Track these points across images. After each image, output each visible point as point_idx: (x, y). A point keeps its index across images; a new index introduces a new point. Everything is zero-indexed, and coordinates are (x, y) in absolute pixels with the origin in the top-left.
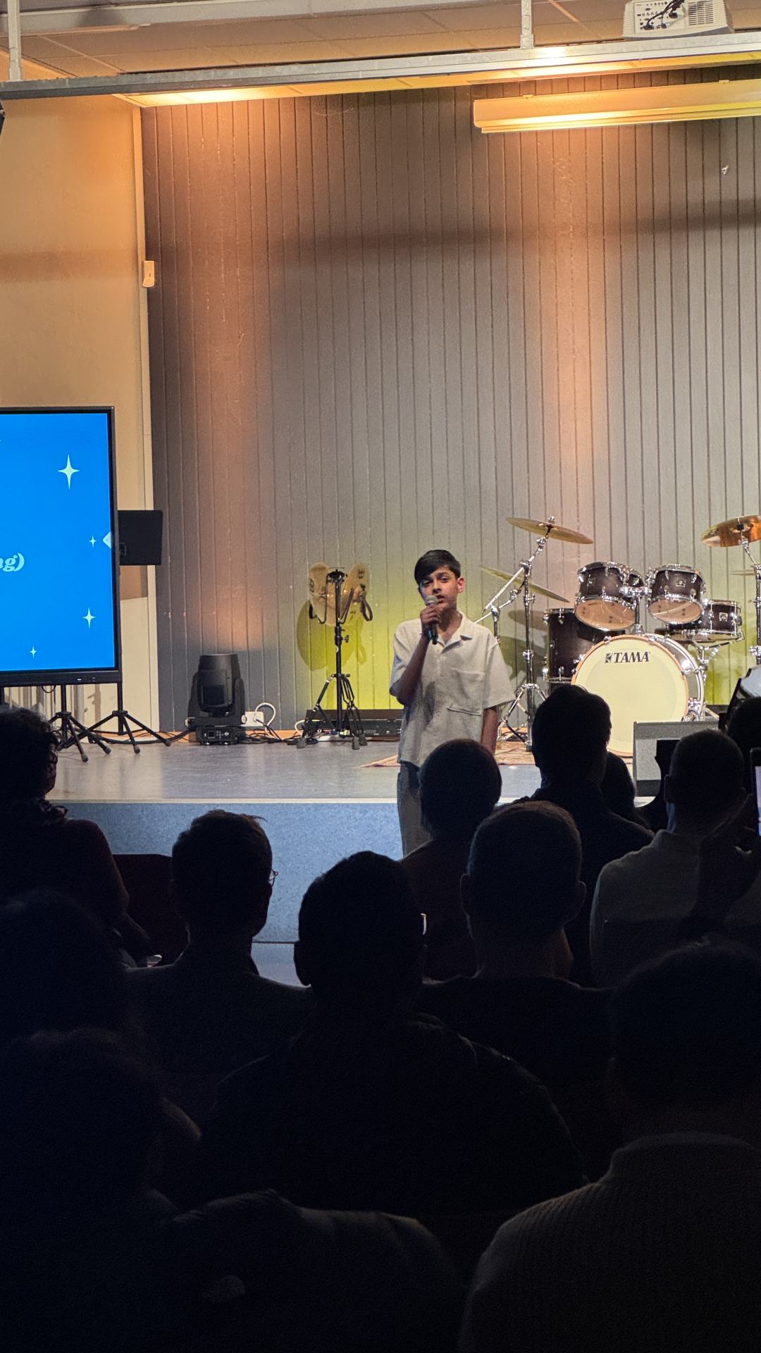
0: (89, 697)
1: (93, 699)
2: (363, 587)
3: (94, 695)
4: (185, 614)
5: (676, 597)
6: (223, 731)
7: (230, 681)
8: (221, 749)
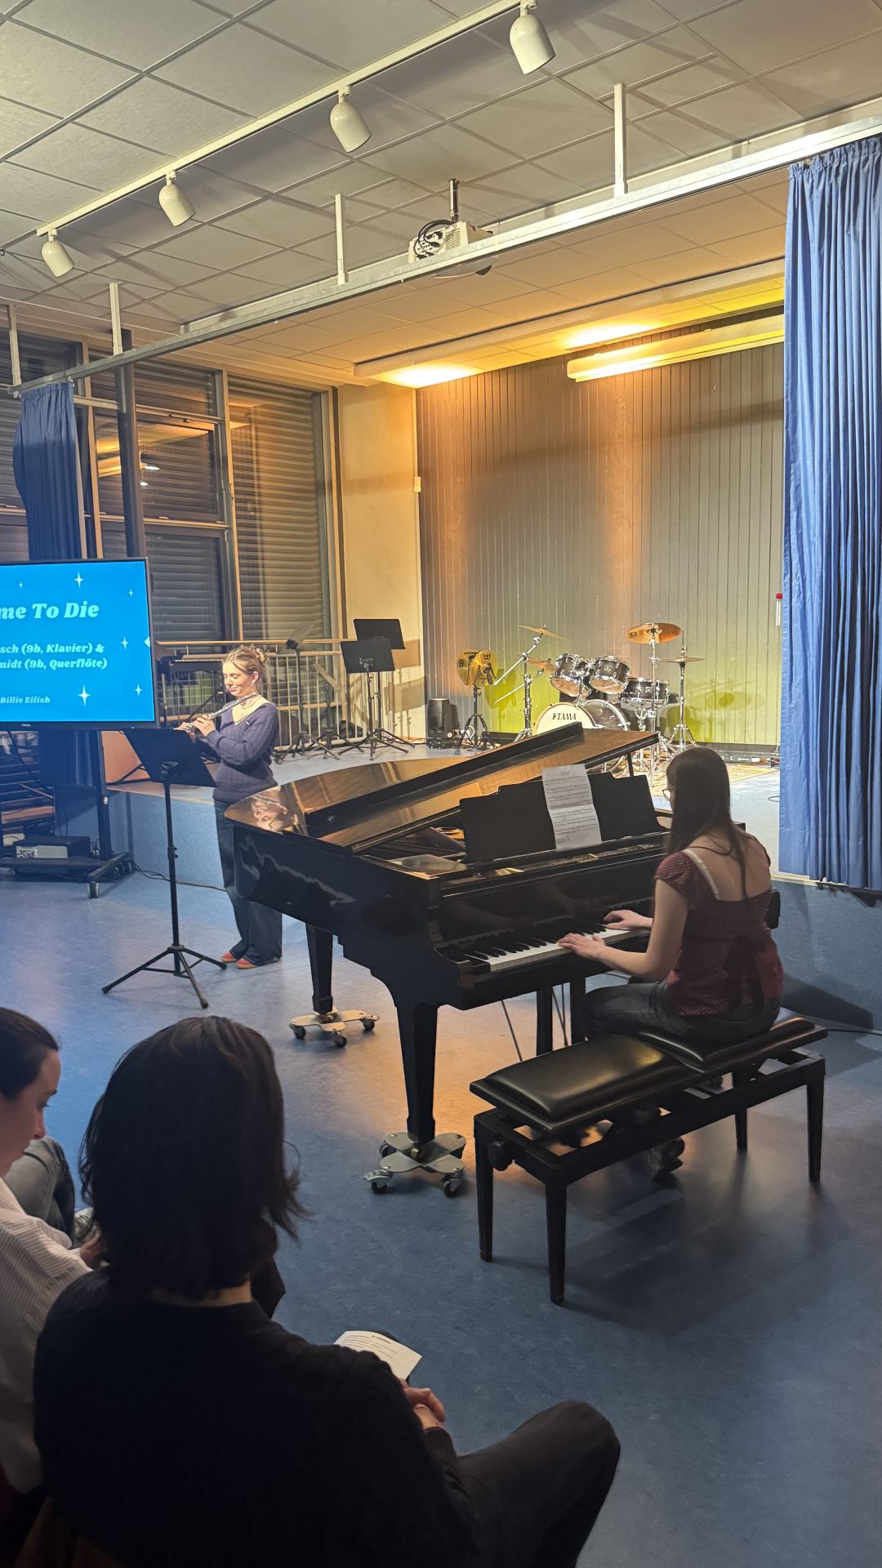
2: (489, 664)
5: (605, 678)
6: (438, 741)
7: (441, 714)
8: (436, 750)
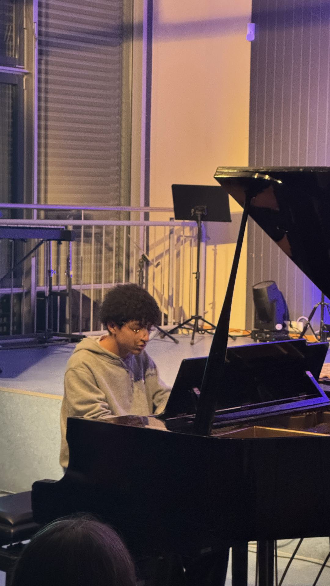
0: (210, 304)
1: (211, 305)
3: (212, 303)
4: (262, 255)
6: (266, 334)
